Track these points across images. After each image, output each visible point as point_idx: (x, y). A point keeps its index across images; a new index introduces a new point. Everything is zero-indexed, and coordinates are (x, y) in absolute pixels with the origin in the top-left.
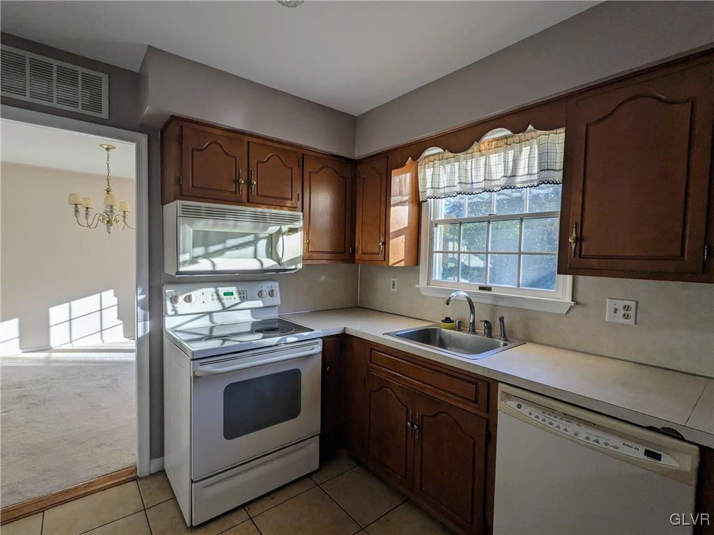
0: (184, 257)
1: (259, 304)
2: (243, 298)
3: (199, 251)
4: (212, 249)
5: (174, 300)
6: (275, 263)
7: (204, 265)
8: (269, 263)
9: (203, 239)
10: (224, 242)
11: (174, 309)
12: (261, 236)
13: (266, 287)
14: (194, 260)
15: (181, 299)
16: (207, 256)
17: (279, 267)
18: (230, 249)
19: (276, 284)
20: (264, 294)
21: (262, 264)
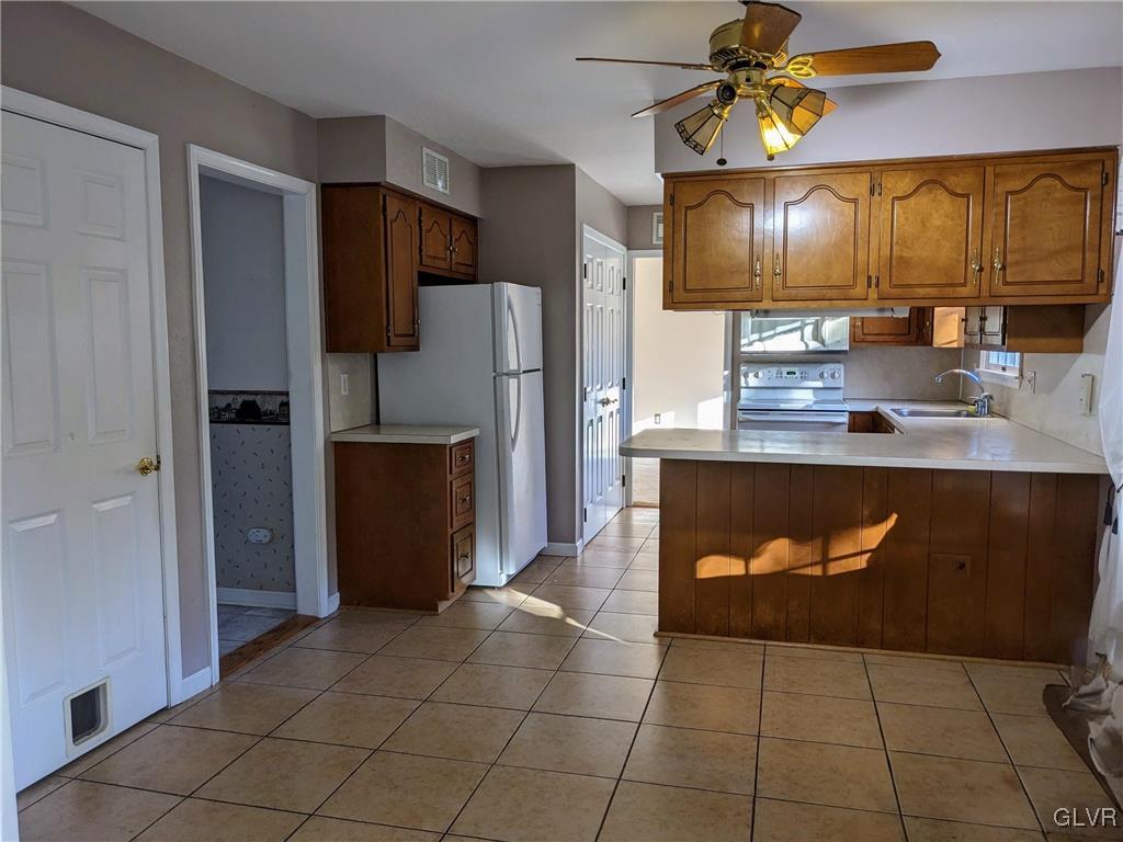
0: (743, 341)
1: (819, 384)
2: (804, 378)
3: (756, 336)
4: (765, 335)
5: (746, 376)
6: (819, 345)
7: (758, 347)
8: (814, 345)
9: (758, 329)
10: (774, 328)
11: (746, 382)
12: (808, 322)
13: (827, 369)
14: (751, 344)
15: (751, 375)
16: (761, 340)
17: (823, 349)
18: (779, 334)
19: (842, 366)
20: (825, 375)
21: (807, 345)
